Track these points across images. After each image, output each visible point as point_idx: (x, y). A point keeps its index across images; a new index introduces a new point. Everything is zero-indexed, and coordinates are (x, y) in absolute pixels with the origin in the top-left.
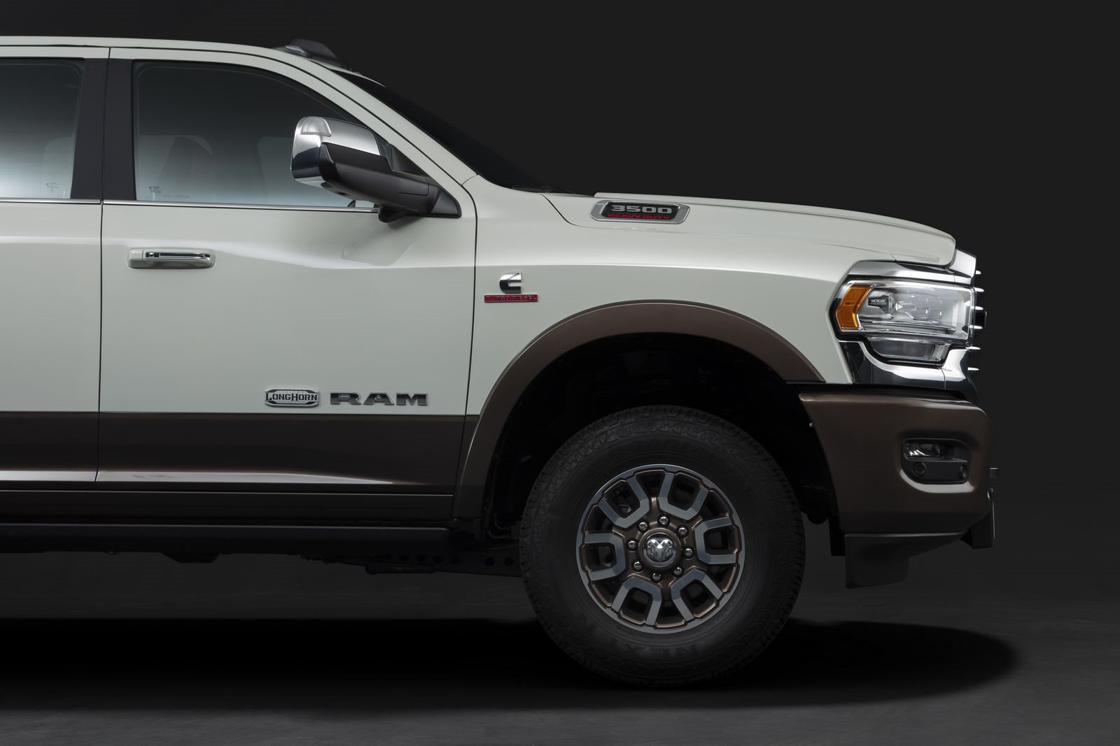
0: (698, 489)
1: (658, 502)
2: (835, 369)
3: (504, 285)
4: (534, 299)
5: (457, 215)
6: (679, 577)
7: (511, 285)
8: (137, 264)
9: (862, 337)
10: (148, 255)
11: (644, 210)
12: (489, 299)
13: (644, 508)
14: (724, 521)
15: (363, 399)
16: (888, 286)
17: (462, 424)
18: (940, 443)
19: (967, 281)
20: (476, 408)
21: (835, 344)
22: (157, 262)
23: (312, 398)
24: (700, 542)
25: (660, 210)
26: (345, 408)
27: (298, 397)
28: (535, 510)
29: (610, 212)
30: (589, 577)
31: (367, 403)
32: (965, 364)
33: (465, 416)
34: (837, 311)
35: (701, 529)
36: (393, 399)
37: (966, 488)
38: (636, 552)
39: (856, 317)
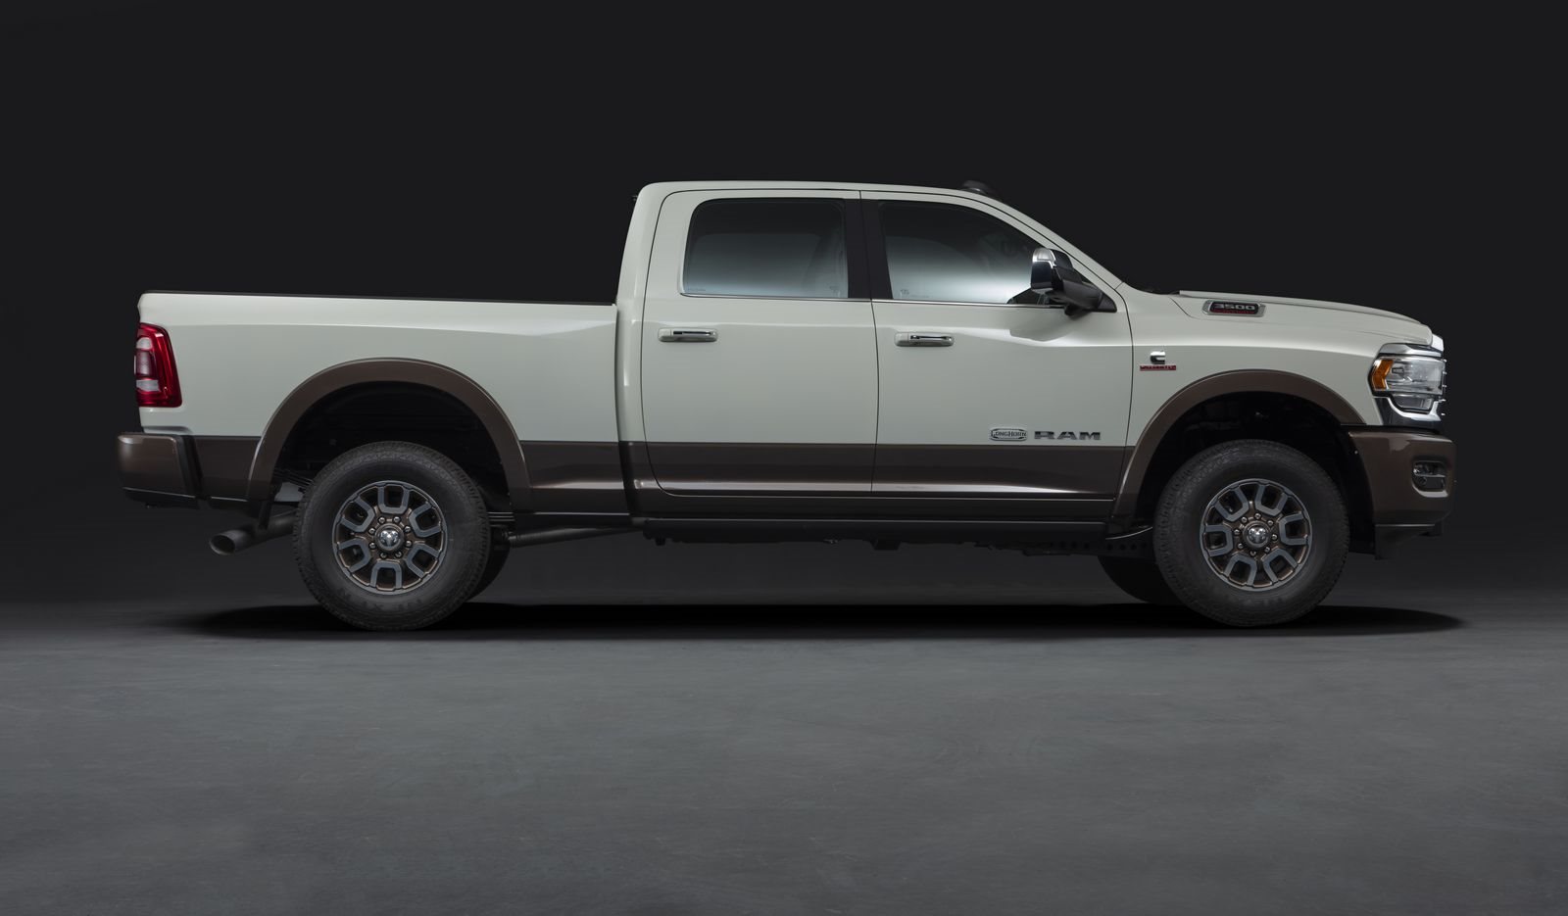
0: (1280, 496)
1: (1254, 504)
2: (1371, 416)
3: (1154, 359)
4: (1173, 368)
5: (1114, 310)
6: (1267, 553)
7: (1158, 359)
8: (902, 344)
9: (1389, 394)
10: (912, 337)
11: (1237, 307)
12: (1143, 368)
13: (1245, 508)
14: (1298, 516)
15: (1056, 436)
16: (1403, 360)
17: (1123, 453)
18: (1429, 464)
19: (1438, 355)
20: (1133, 441)
21: (1372, 399)
22: (917, 342)
23: (1022, 435)
24: (1282, 529)
25: (1247, 307)
26: (1044, 442)
27: (1013, 434)
28: (1172, 509)
29: (1216, 308)
30: (1208, 554)
31: (1060, 438)
32: (1439, 412)
33: (1125, 447)
34: (1374, 377)
35: (1282, 523)
36: (1078, 435)
37: (1443, 494)
38: (1241, 537)
39: (1385, 383)
